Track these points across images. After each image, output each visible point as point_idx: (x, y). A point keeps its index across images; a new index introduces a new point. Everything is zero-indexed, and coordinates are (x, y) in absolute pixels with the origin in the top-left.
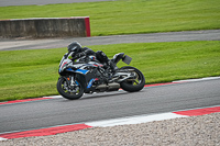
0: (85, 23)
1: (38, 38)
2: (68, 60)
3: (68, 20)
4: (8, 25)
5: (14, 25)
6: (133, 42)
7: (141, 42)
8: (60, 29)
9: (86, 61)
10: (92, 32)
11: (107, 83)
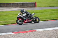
0: (35, 4)
1: (23, 7)
3: (31, 3)
4: (15, 4)
5: (16, 4)
6: (47, 9)
7: (50, 9)
8: (28, 5)
10: (37, 6)
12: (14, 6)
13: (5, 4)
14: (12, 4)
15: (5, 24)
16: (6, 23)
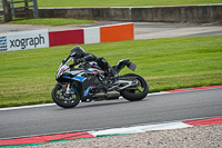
2: (65, 67)
5: (201, 11)
9: (86, 67)
11: (106, 91)
12: (193, 18)
13: (159, 13)
14: (183, 12)
15: (158, 87)
16: (162, 87)
